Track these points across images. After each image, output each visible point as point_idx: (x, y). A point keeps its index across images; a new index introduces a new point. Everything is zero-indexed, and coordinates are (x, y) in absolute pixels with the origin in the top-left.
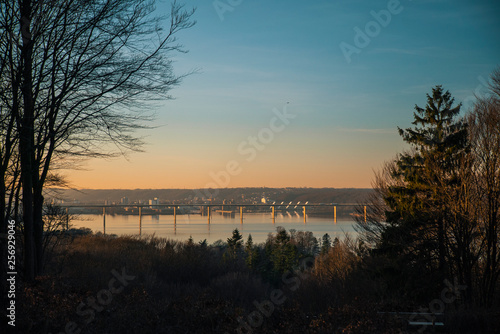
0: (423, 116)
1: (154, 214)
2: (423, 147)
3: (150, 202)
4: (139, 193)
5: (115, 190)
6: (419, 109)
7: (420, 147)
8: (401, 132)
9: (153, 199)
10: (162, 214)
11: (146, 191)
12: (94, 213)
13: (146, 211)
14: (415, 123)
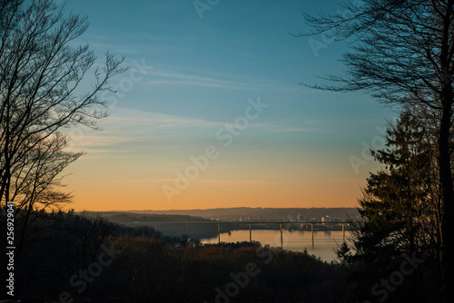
0: (393, 138)
1: (326, 229)
2: (392, 167)
3: (323, 220)
4: (314, 211)
5: (293, 209)
6: (390, 133)
7: (389, 166)
8: (373, 153)
9: (325, 217)
10: (333, 230)
11: (320, 209)
12: (274, 229)
13: (319, 227)
14: (388, 145)
